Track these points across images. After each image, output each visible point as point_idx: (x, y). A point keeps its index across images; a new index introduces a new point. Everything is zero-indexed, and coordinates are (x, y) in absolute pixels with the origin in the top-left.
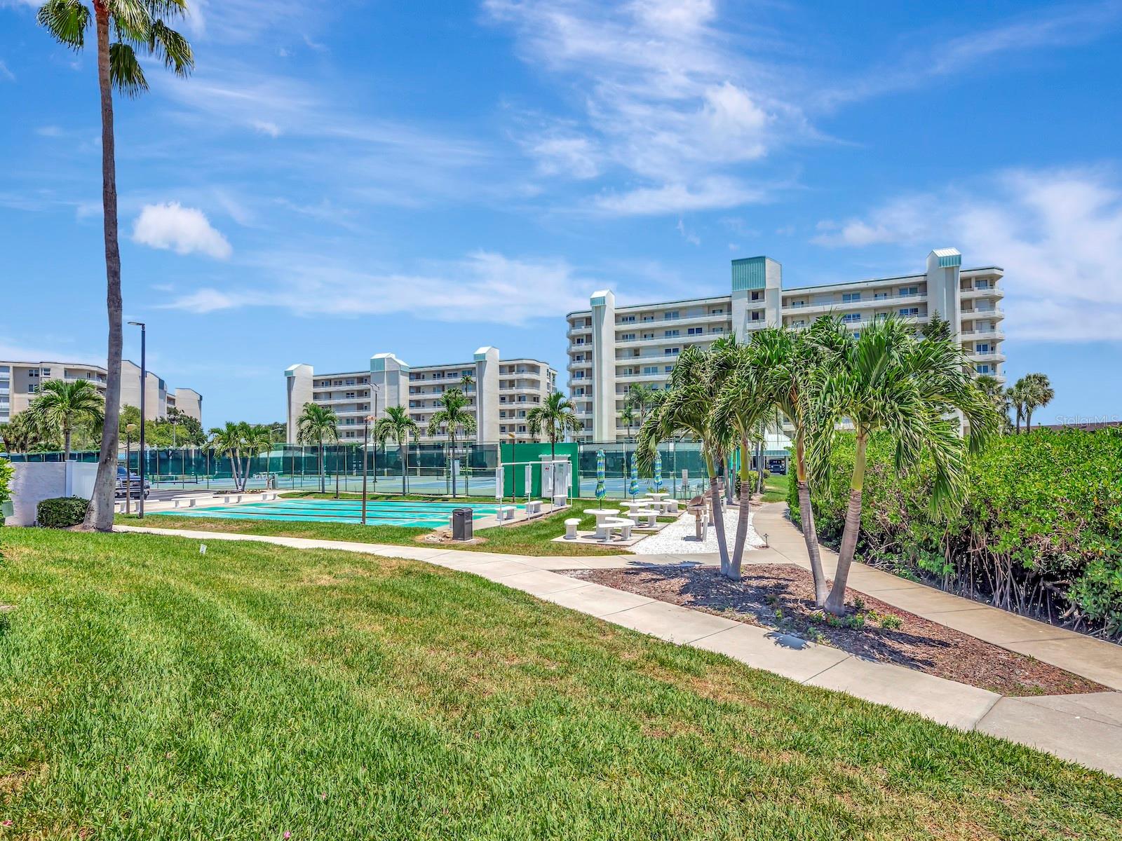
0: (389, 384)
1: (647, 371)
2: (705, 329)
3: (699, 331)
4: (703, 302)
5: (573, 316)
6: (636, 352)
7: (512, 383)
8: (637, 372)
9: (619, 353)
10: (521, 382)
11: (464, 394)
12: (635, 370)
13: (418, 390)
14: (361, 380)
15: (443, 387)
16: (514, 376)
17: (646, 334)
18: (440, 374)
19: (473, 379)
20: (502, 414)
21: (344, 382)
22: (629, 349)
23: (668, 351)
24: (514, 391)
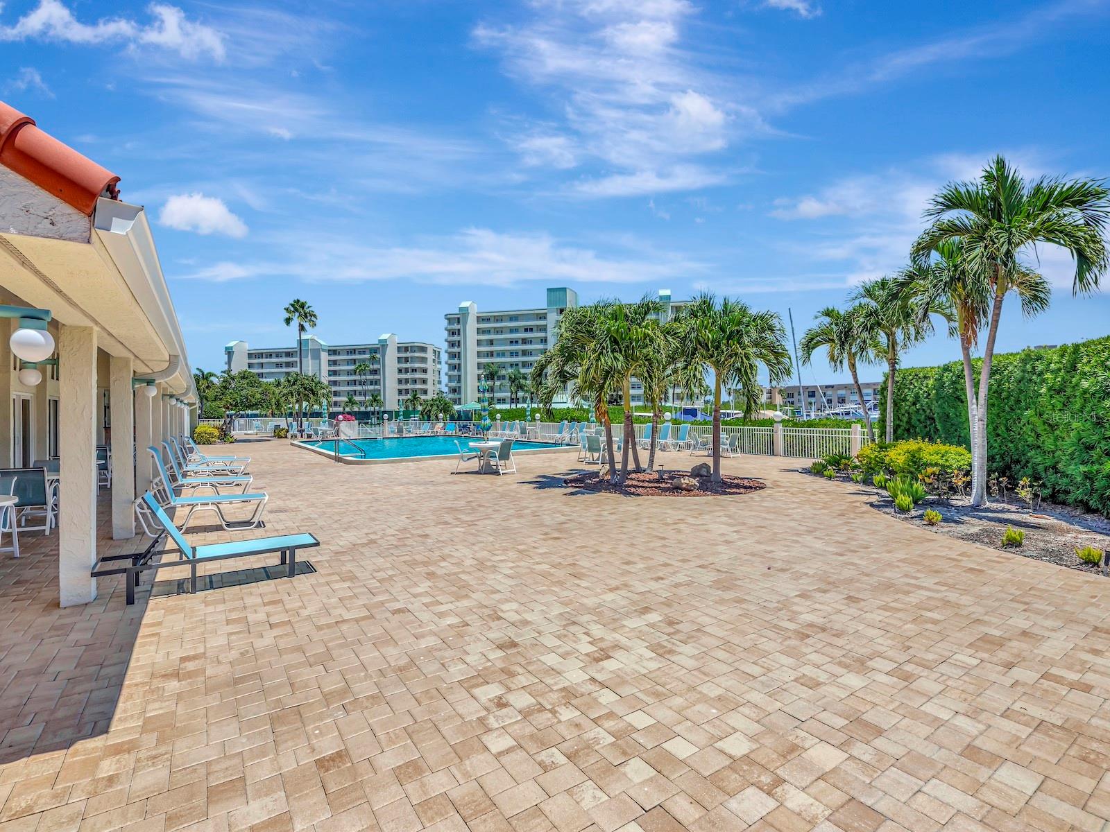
0: (313, 358)
1: (498, 355)
2: (534, 329)
3: (531, 330)
4: (532, 312)
5: (449, 316)
6: (491, 343)
7: (407, 360)
8: (492, 355)
9: (479, 343)
10: (413, 359)
11: (371, 366)
12: (491, 354)
13: (335, 363)
14: (288, 354)
15: (354, 361)
16: (408, 354)
17: (498, 331)
18: (352, 351)
19: (378, 356)
20: (400, 381)
21: (274, 355)
22: (487, 340)
23: (512, 342)
24: (408, 365)
